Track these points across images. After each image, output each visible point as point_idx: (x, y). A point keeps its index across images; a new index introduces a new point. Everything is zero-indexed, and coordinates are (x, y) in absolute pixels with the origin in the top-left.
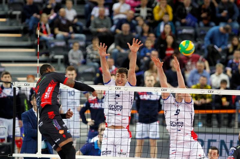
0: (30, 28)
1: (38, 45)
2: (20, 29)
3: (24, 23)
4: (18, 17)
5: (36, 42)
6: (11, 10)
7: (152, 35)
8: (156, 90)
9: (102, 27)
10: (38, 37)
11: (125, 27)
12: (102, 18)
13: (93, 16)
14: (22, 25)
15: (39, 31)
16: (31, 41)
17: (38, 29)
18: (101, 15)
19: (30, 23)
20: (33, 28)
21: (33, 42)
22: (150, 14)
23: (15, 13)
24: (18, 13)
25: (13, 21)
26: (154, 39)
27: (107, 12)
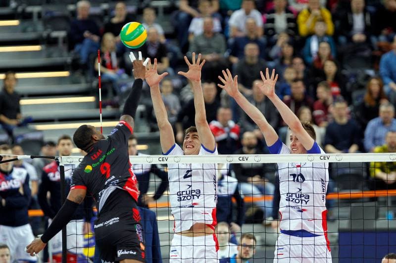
0: (83, 61)
1: (100, 89)
2: (66, 63)
3: (72, 52)
4: (60, 41)
5: (95, 84)
6: (49, 30)
7: (298, 61)
8: (310, 158)
9: (210, 53)
10: (100, 75)
11: (250, 49)
12: (209, 36)
13: (193, 33)
14: (69, 56)
15: (99, 64)
16: (87, 82)
17: (97, 60)
18: (207, 31)
19: (83, 50)
20: (88, 59)
21: (89, 84)
22: (292, 25)
23: (55, 34)
24: (61, 34)
25: (52, 49)
26: (301, 67)
27: (217, 25)
